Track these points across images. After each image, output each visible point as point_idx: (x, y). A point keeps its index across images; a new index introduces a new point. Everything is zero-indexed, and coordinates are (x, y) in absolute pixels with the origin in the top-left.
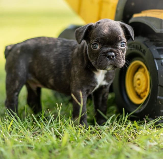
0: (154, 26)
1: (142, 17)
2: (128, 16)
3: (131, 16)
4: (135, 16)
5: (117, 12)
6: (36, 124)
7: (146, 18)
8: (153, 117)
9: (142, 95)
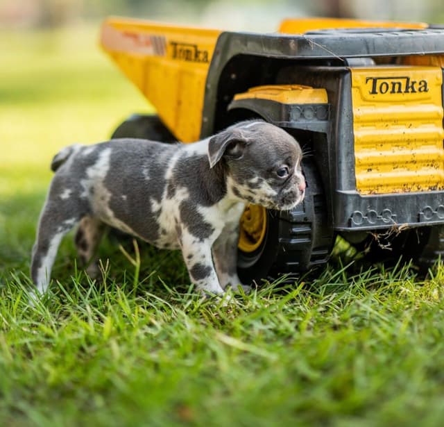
0: (269, 115)
1: (248, 100)
2: (226, 98)
3: (231, 98)
4: (238, 97)
5: (207, 90)
6: (64, 297)
7: (256, 100)
8: (274, 275)
9: (255, 236)
